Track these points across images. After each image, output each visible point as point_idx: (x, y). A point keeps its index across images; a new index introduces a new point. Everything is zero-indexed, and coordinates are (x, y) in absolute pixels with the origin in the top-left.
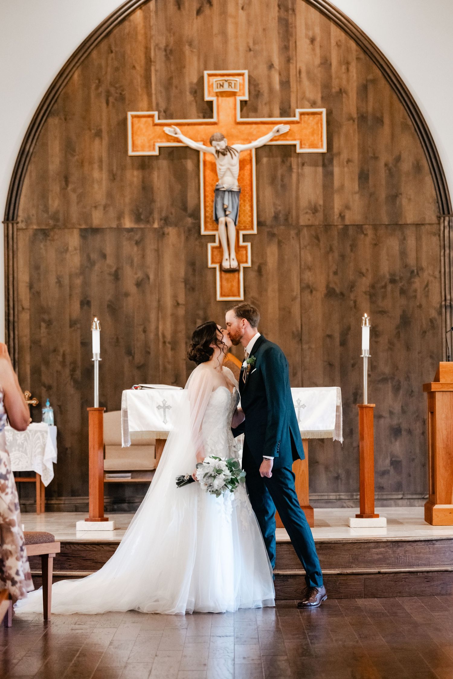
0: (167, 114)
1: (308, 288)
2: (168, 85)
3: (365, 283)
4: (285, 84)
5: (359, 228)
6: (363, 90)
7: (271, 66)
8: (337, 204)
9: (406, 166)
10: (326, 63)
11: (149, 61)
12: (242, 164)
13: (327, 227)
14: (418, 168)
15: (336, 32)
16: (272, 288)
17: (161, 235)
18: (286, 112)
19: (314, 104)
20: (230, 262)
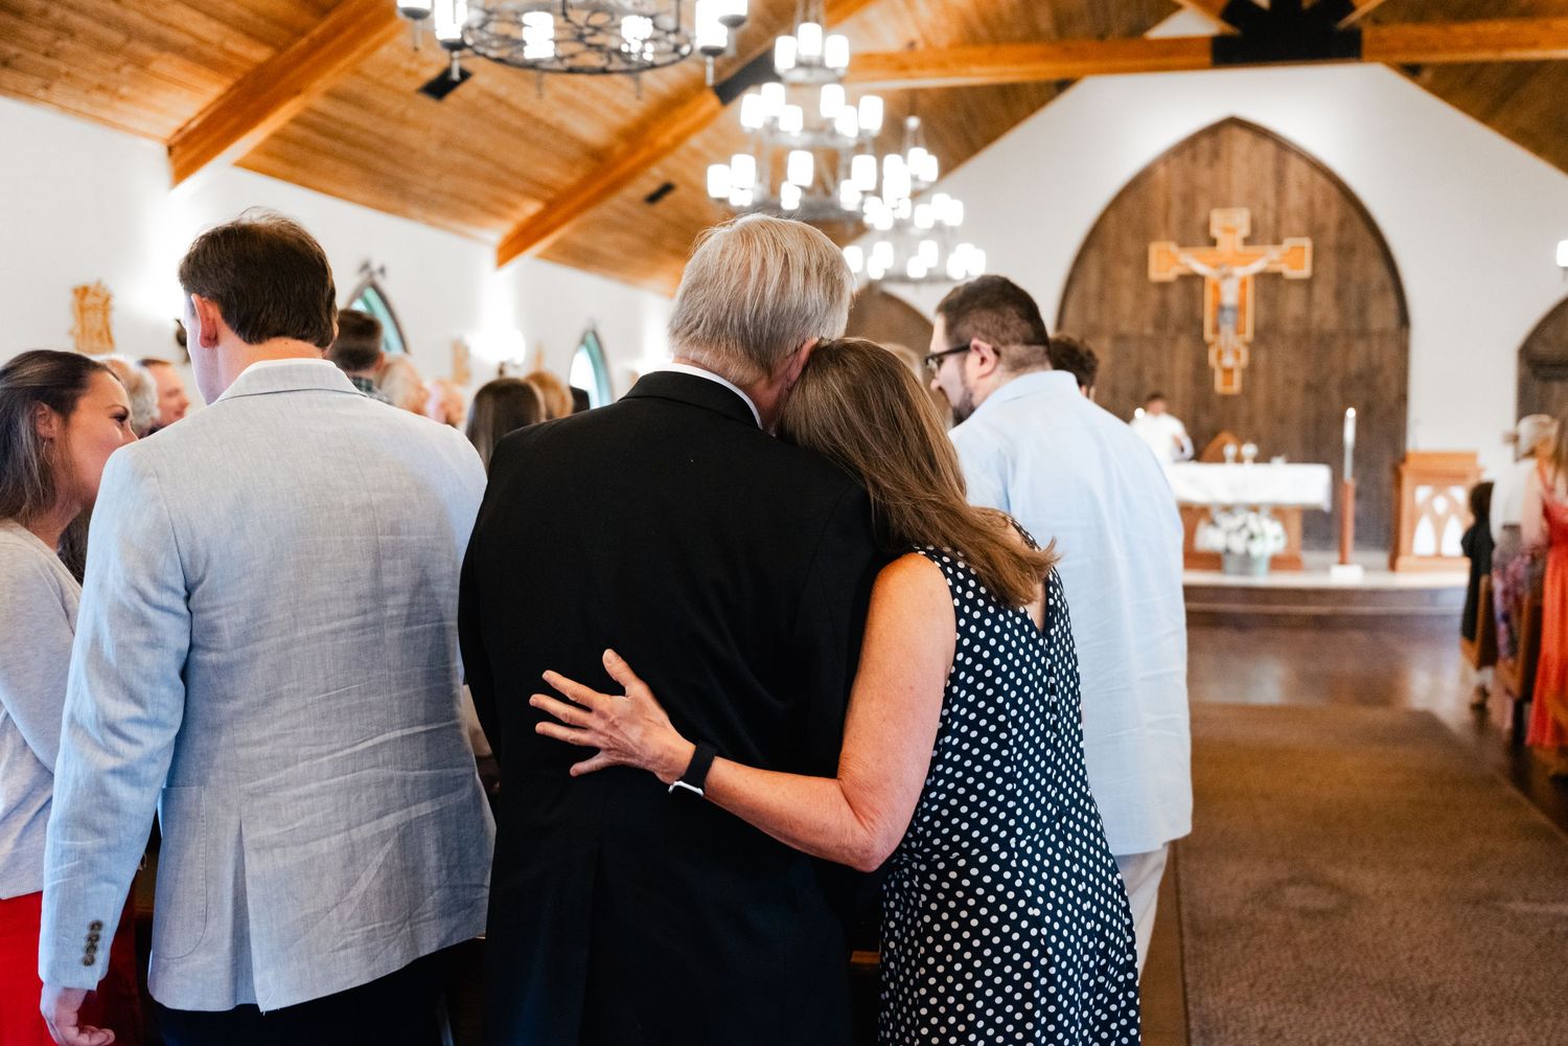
0: (1183, 244)
1: (1290, 382)
2: (1185, 222)
3: (1335, 380)
4: (1278, 222)
5: (1333, 335)
6: (1342, 225)
7: (1265, 206)
8: (1316, 315)
9: (1375, 284)
10: (1311, 204)
11: (1168, 204)
12: (1243, 284)
13: (1307, 334)
14: (1383, 289)
15: (1320, 180)
16: (1261, 382)
17: (1174, 340)
18: (1277, 241)
19: (1299, 236)
20: (1229, 361)
